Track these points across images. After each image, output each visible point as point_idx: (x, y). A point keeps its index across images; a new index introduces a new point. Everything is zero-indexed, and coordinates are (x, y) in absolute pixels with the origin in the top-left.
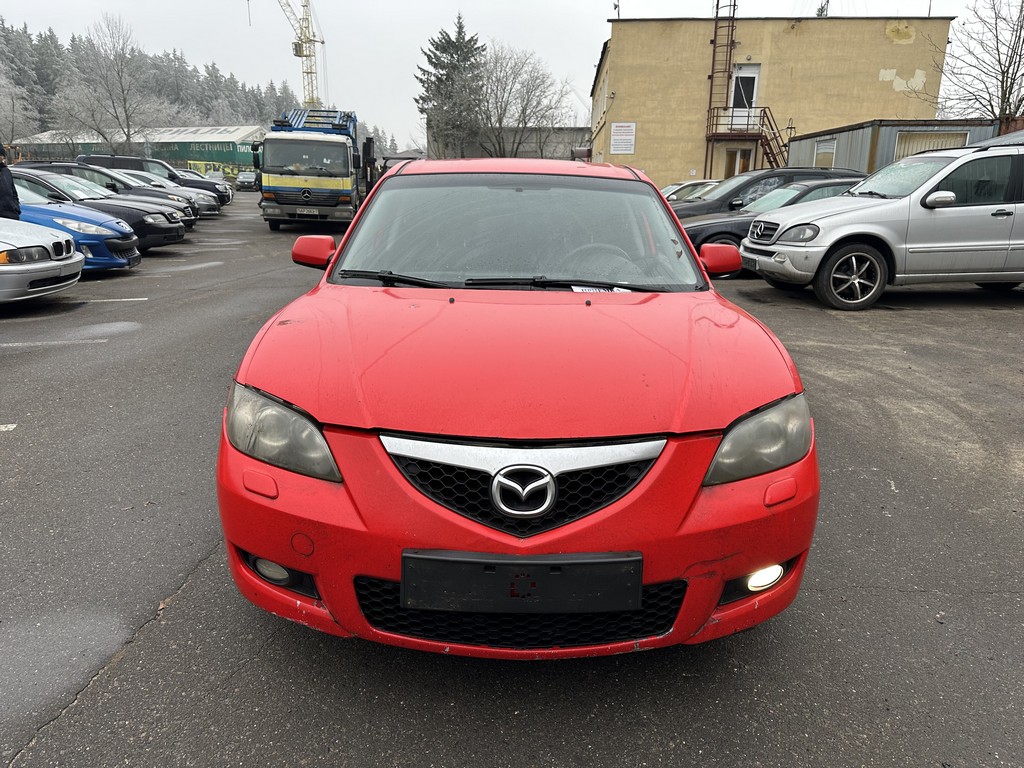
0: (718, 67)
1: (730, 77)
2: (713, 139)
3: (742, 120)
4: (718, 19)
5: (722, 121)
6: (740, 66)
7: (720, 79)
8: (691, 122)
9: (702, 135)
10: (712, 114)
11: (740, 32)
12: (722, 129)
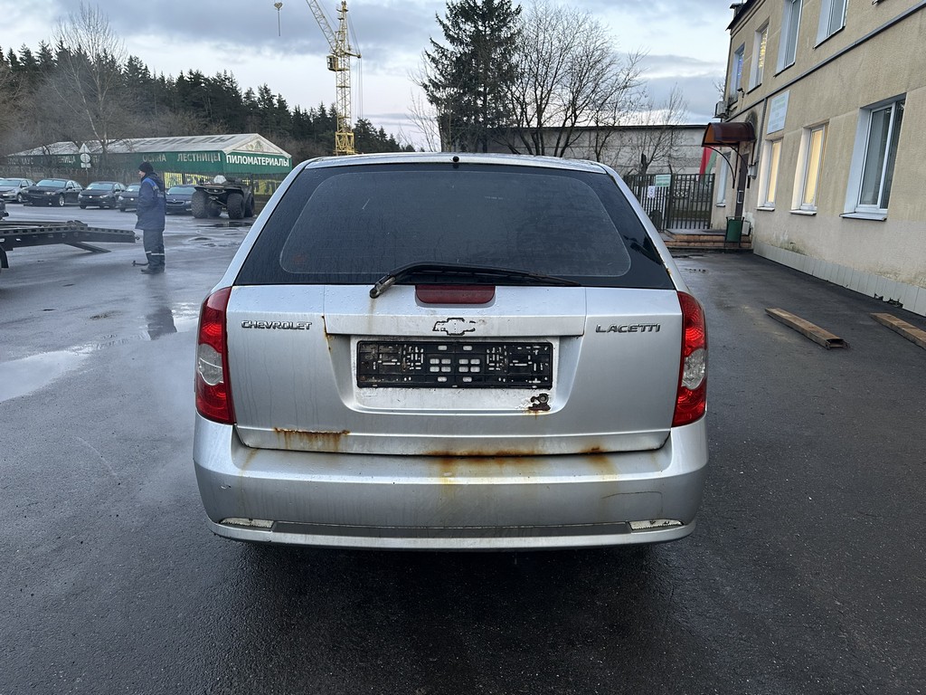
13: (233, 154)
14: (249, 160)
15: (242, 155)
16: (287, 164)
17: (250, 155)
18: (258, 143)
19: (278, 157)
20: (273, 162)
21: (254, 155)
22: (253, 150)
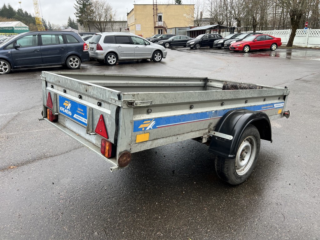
0: (155, 14)
1: (157, 15)
2: (155, 27)
3: (160, 24)
4: (154, 5)
5: (157, 24)
6: (159, 13)
7: (155, 16)
8: (151, 24)
9: (153, 27)
10: (155, 23)
11: (158, 7)
12: (157, 26)
13: (15, 27)
14: (19, 29)
15: (18, 27)
16: (28, 29)
17: (19, 27)
18: (21, 24)
19: (26, 27)
20: (25, 29)
21: (20, 27)
22: (20, 26)
